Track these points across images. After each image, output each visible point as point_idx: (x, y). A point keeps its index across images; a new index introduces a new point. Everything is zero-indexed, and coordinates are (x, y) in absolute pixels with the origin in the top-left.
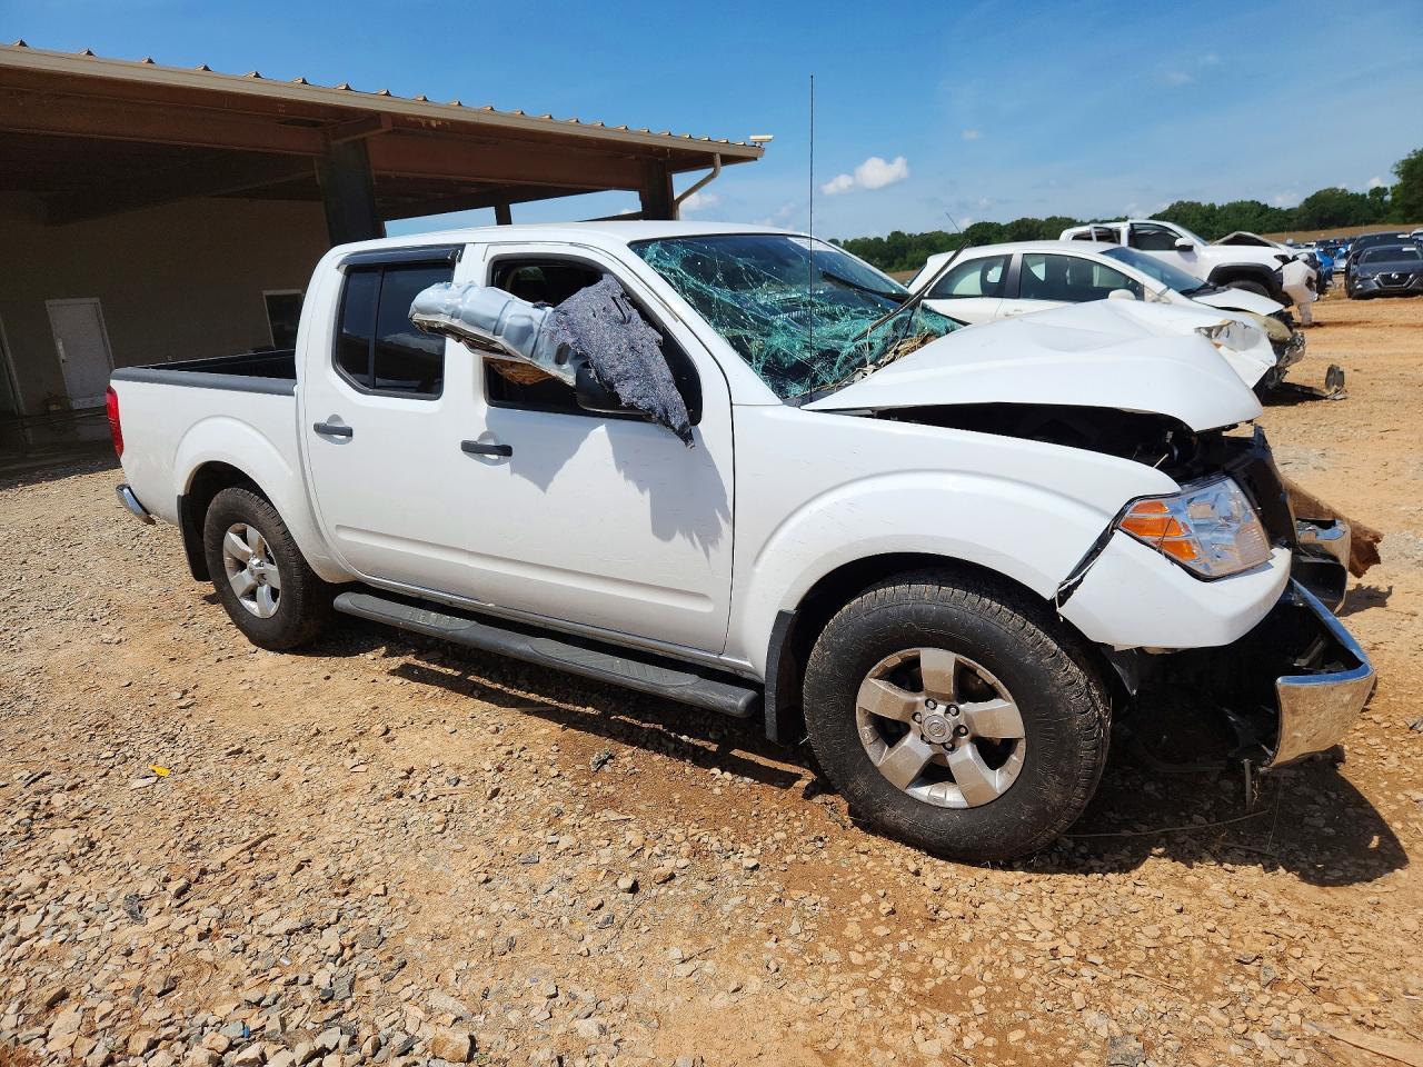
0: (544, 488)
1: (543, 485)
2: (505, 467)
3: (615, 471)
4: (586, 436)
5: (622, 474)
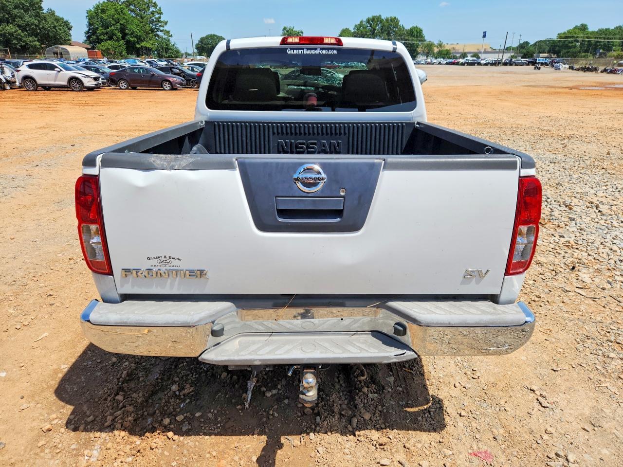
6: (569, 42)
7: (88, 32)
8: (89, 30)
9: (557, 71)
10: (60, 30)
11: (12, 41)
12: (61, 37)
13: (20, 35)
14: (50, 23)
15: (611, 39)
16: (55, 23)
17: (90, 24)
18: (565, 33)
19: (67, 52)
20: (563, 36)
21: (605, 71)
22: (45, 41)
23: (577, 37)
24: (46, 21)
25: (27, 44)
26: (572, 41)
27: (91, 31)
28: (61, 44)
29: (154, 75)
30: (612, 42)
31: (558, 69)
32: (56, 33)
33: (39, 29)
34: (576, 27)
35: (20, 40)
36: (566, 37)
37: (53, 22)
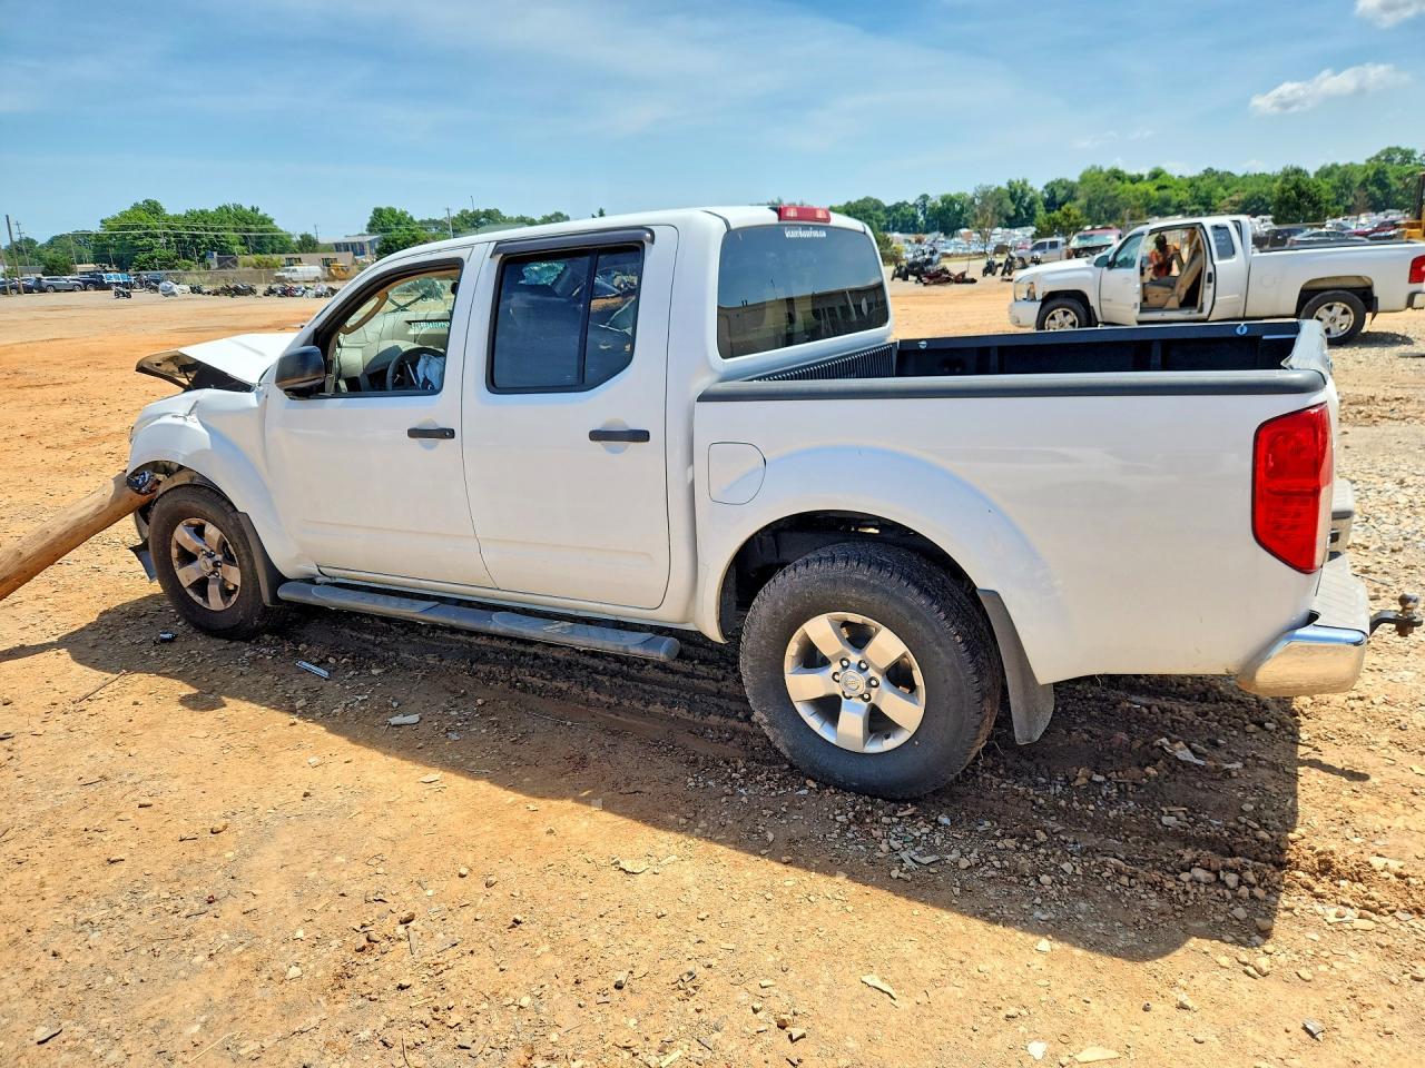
6: (135, 238)
9: (170, 297)
15: (218, 230)
18: (115, 219)
20: (116, 225)
21: (271, 292)
23: (148, 227)
26: (140, 235)
30: (223, 236)
31: (169, 293)
34: (136, 207)
36: (125, 228)
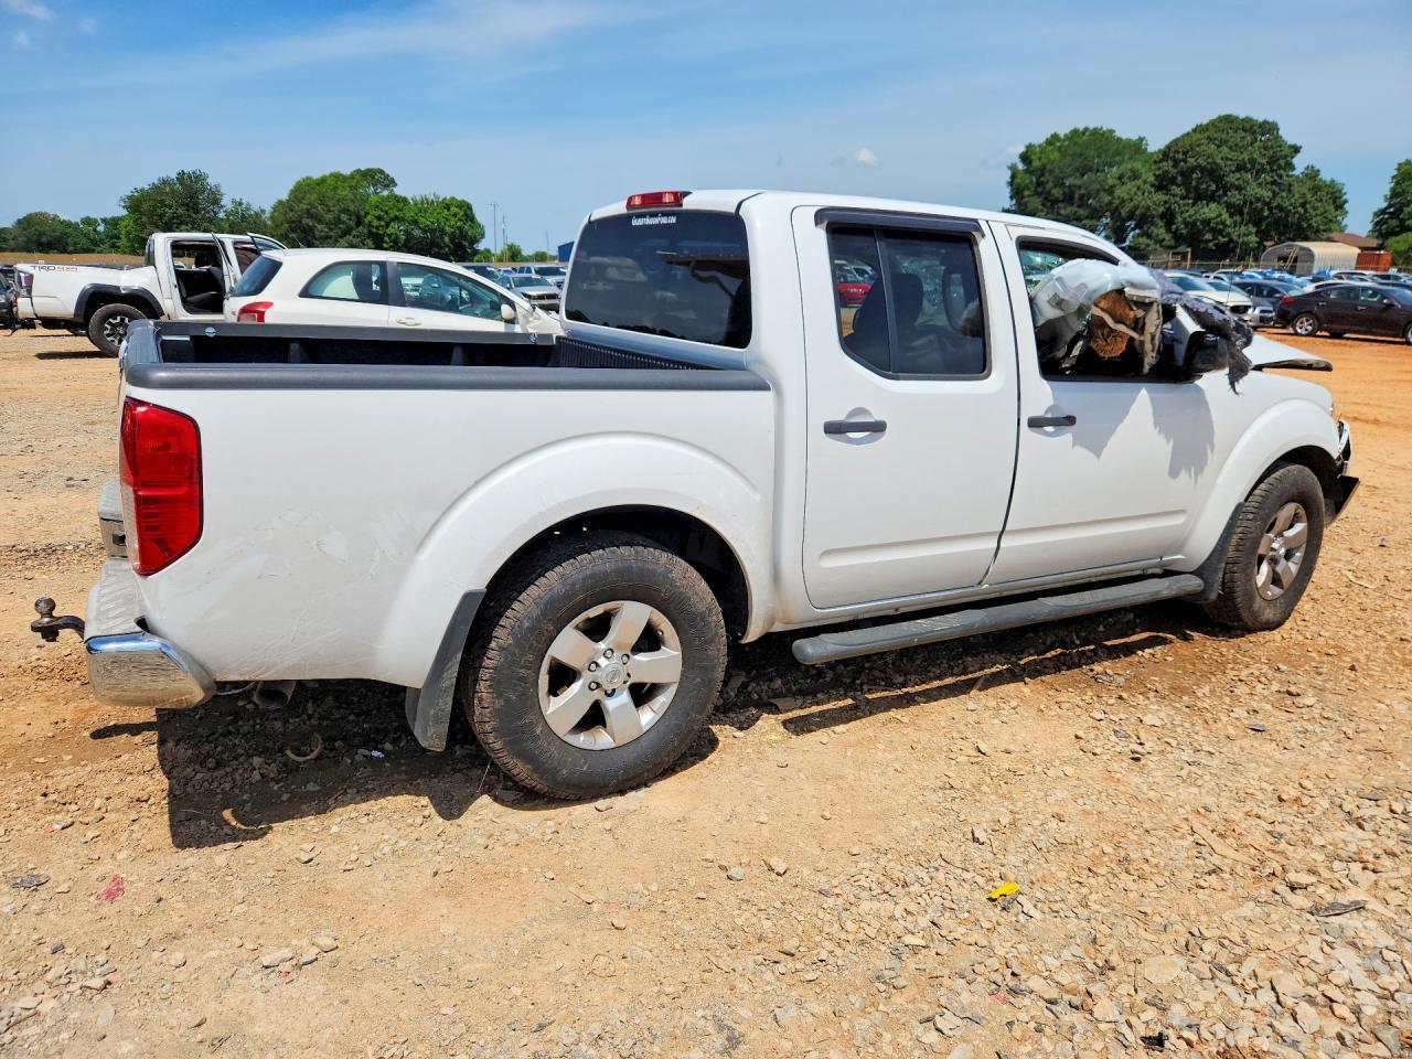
0: (1098, 455)
1: (1097, 451)
2: (1067, 437)
3: (1153, 427)
4: (1134, 400)
5: (1158, 429)
7: (1383, 212)
8: (1390, 206)
10: (1315, 209)
11: (1204, 235)
12: (1310, 226)
13: (1223, 223)
14: (1297, 196)
16: (1309, 196)
17: (1394, 194)
19: (1310, 255)
22: (1273, 233)
24: (1290, 191)
25: (1231, 240)
27: (1392, 210)
28: (1306, 239)
29: (1392, 305)
32: (1303, 218)
33: (1270, 209)
35: (1221, 232)
37: (1304, 194)
